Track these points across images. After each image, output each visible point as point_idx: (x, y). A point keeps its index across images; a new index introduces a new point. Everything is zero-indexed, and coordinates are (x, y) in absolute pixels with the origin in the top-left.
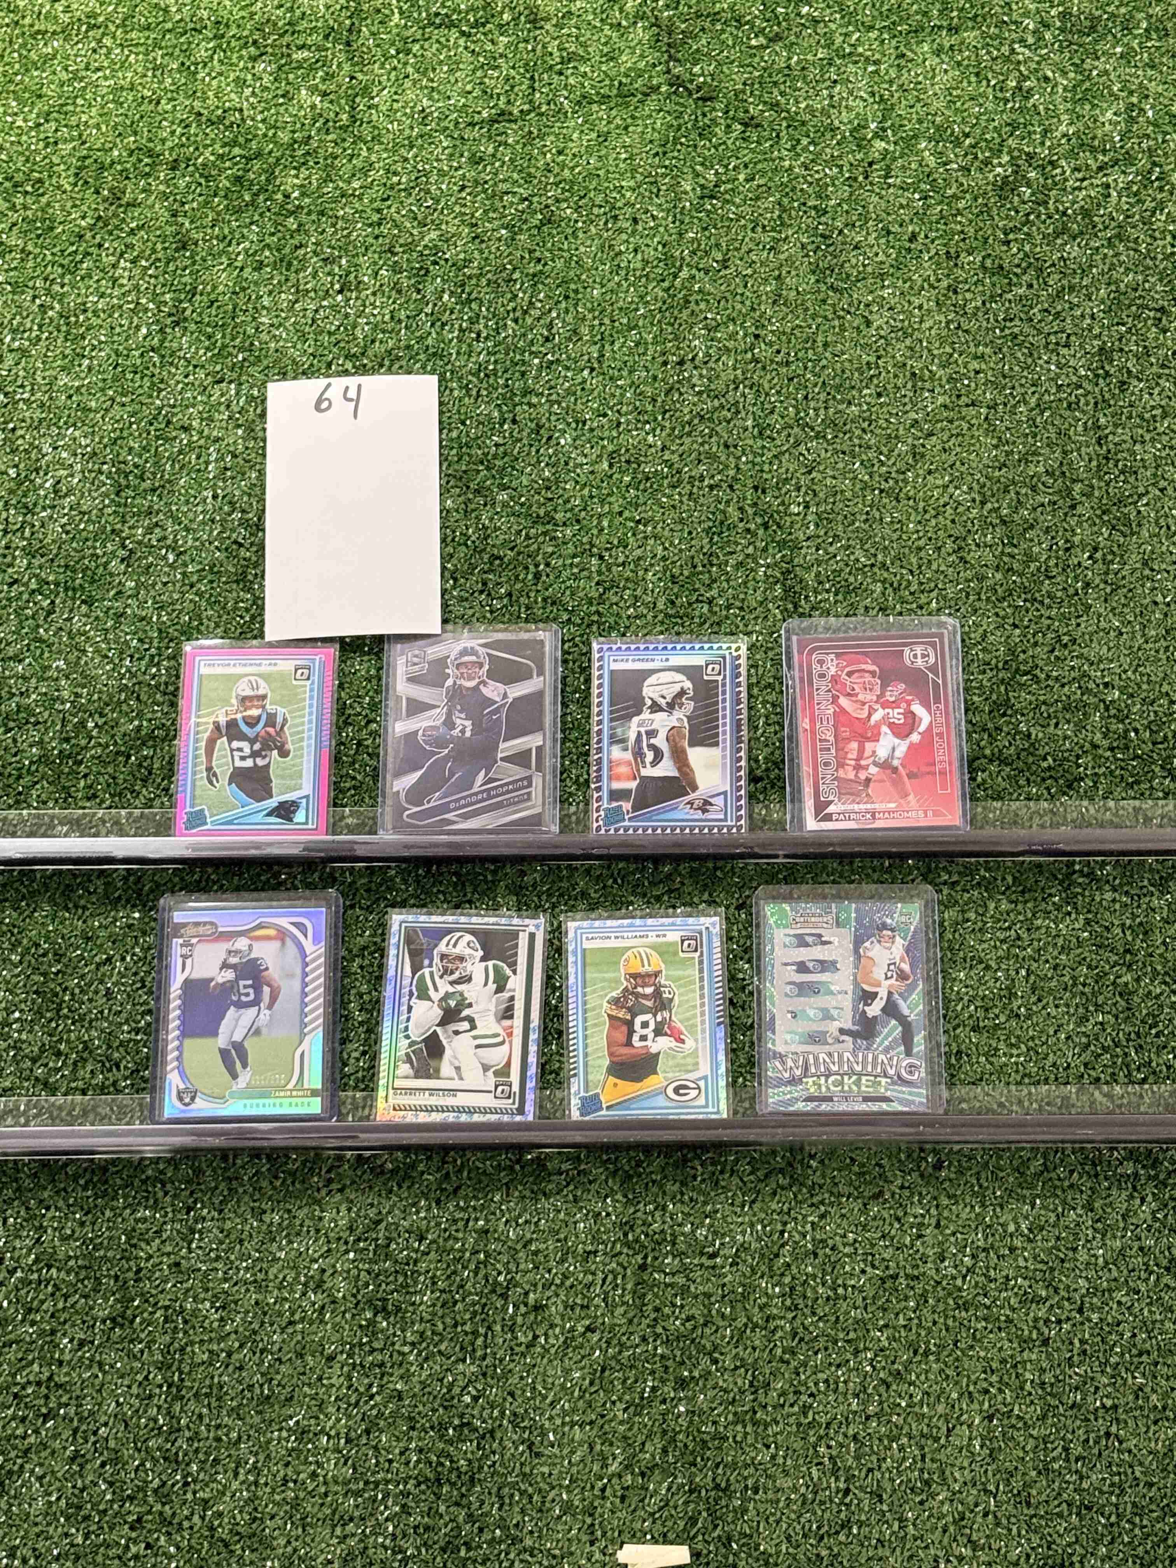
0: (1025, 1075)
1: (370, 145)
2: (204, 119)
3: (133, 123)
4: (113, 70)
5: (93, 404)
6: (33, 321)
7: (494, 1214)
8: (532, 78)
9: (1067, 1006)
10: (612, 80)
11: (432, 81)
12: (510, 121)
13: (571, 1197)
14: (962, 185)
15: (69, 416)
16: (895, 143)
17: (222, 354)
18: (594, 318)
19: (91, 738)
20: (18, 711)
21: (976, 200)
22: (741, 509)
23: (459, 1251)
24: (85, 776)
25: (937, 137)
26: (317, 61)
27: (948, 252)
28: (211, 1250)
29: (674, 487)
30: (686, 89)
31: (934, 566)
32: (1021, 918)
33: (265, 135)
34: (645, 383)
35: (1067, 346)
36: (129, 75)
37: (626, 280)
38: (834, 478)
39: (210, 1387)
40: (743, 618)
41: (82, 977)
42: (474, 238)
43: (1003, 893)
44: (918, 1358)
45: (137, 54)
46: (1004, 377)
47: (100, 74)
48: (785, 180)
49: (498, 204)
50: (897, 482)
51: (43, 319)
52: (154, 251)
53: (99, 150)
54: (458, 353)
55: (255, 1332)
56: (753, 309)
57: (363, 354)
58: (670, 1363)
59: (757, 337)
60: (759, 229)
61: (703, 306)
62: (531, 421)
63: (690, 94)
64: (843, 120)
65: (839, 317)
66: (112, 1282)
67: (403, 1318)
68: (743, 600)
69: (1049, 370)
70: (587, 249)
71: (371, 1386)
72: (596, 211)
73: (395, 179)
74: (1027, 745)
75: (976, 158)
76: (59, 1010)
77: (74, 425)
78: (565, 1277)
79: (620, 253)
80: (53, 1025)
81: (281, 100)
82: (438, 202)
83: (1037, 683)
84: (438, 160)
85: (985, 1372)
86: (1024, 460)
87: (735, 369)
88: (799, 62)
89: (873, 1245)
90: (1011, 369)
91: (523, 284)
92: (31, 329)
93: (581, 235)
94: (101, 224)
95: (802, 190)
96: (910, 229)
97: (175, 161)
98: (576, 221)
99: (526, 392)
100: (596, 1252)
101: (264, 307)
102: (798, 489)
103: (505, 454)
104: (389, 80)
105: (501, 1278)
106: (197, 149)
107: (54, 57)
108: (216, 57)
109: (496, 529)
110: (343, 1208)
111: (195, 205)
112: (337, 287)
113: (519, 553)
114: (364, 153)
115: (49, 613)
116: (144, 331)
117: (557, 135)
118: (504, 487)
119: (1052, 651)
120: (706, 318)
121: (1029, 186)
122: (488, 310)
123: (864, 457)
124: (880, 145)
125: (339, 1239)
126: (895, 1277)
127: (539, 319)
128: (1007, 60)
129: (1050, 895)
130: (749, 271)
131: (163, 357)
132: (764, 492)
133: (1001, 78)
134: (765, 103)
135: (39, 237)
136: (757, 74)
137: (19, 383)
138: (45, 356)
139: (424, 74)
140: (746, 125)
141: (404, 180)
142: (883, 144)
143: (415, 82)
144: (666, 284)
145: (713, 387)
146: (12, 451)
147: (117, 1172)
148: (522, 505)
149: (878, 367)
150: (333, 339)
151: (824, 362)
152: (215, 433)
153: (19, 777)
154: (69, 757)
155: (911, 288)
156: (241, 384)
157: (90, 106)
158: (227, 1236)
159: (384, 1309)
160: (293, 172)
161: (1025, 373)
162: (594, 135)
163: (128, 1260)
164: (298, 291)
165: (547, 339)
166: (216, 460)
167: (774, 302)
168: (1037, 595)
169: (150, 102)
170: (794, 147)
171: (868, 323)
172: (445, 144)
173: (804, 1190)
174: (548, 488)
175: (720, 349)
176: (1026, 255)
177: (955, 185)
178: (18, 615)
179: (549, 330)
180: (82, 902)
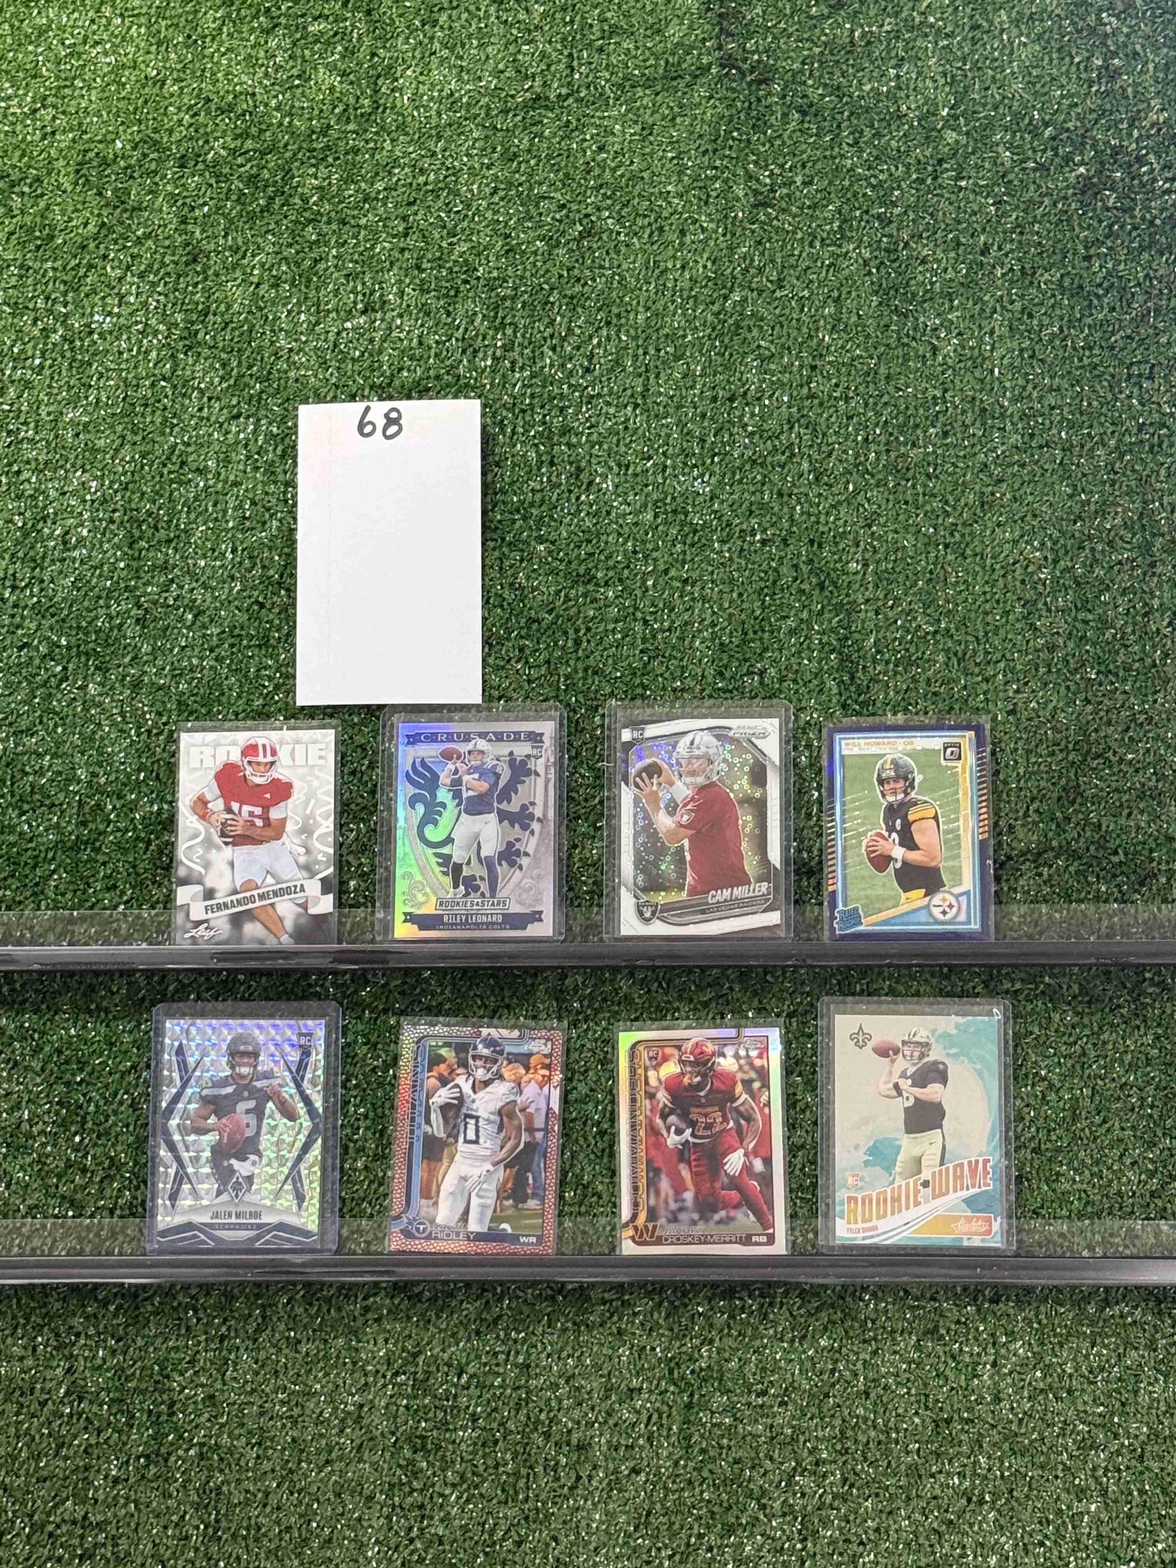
0: (1088, 1203)
1: (393, 135)
2: (213, 107)
3: (136, 109)
4: (113, 45)
5: (101, 443)
6: (34, 347)
7: (535, 1347)
8: (570, 55)
9: (1133, 1128)
10: (657, 59)
11: (461, 58)
12: (546, 107)
13: (615, 1330)
14: (1039, 187)
15: (77, 457)
16: (967, 133)
17: (238, 386)
18: (638, 347)
19: (109, 822)
20: (32, 792)
21: (1055, 204)
22: (796, 567)
23: (500, 1387)
24: (104, 864)
25: (1015, 127)
26: (336, 34)
27: (1023, 268)
28: (246, 1382)
29: (723, 542)
30: (738, 69)
31: (1002, 632)
32: (1087, 1032)
33: (281, 124)
34: (692, 420)
35: (1151, 378)
36: (131, 49)
37: (673, 302)
38: (896, 532)
39: (248, 1529)
40: (796, 692)
41: (106, 1087)
42: (507, 252)
43: (1069, 1003)
44: (972, 1506)
45: (140, 26)
46: (1081, 413)
47: (99, 49)
48: (847, 183)
49: (533, 212)
50: (963, 536)
51: (45, 344)
52: (163, 264)
53: (100, 142)
54: (492, 384)
55: (291, 1471)
56: (810, 337)
57: (389, 385)
58: (716, 1509)
59: (814, 368)
60: (818, 244)
61: (755, 332)
62: (571, 463)
63: (743, 74)
64: (910, 107)
65: (904, 345)
66: (145, 1418)
67: (444, 1456)
68: (797, 671)
69: (1130, 407)
70: (632, 265)
71: (410, 1529)
72: (640, 222)
73: (422, 179)
74: (1097, 837)
75: (1056, 155)
76: (84, 1122)
77: (83, 467)
78: (609, 1414)
79: (666, 270)
80: (77, 1139)
81: (297, 82)
82: (468, 207)
83: (1110, 767)
84: (467, 155)
85: (1040, 1523)
86: (1101, 512)
87: (789, 407)
88: (864, 35)
89: (926, 1385)
90: (1090, 404)
91: (560, 307)
92: (33, 357)
93: (623, 249)
94: (104, 232)
95: (865, 195)
96: (982, 238)
97: (183, 156)
98: (619, 233)
99: (566, 431)
100: (641, 1388)
101: (281, 330)
102: (858, 546)
103: (543, 501)
104: (414, 57)
105: (543, 1416)
106: (207, 142)
107: (49, 27)
108: (225, 29)
109: (534, 589)
110: (380, 1341)
111: (206, 209)
112: (360, 306)
113: (558, 617)
114: (388, 145)
115: (61, 681)
116: (154, 354)
117: (598, 127)
118: (541, 540)
119: (1127, 730)
120: (759, 346)
121: (1112, 189)
122: (523, 336)
123: (928, 508)
124: (951, 136)
125: (377, 1372)
126: (948, 1421)
127: (578, 348)
128: (1093, 31)
129: (1119, 1006)
130: (806, 293)
131: (175, 387)
132: (820, 546)
133: (1087, 54)
134: (825, 85)
135: (38, 247)
136: (817, 50)
137: (22, 420)
138: (50, 386)
139: (452, 50)
140: (804, 113)
141: (432, 177)
142: (954, 135)
143: (442, 60)
144: (715, 308)
145: (766, 427)
146: (18, 497)
147: (146, 1299)
148: (561, 561)
149: (945, 402)
150: (356, 368)
151: (885, 399)
152: (232, 477)
153: (34, 867)
154: (86, 843)
155: (982, 310)
156: (259, 420)
157: (89, 89)
158: (263, 1366)
159: (424, 1446)
160: (312, 171)
161: (1104, 410)
162: (638, 128)
163: (162, 1393)
164: (318, 312)
165: (588, 370)
166: (235, 509)
167: (834, 327)
168: (1111, 667)
169: (155, 84)
170: (856, 142)
171: (935, 350)
172: (476, 135)
173: (856, 1325)
174: (589, 541)
175: (773, 383)
176: (1109, 274)
177: (1032, 187)
178: (30, 683)
179: (590, 361)
180: (105, 1004)
